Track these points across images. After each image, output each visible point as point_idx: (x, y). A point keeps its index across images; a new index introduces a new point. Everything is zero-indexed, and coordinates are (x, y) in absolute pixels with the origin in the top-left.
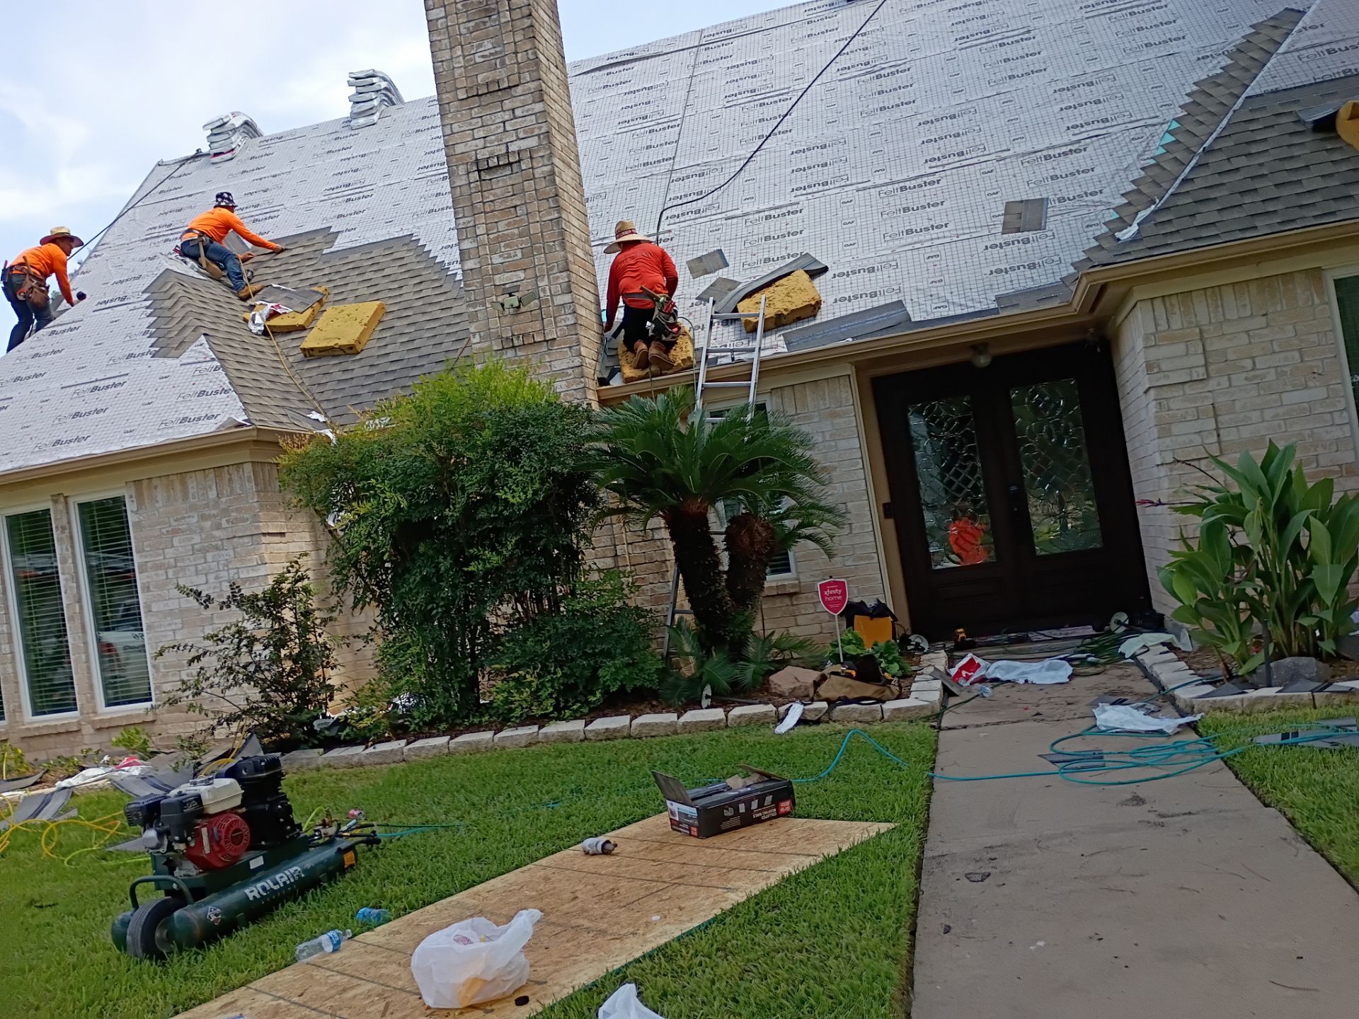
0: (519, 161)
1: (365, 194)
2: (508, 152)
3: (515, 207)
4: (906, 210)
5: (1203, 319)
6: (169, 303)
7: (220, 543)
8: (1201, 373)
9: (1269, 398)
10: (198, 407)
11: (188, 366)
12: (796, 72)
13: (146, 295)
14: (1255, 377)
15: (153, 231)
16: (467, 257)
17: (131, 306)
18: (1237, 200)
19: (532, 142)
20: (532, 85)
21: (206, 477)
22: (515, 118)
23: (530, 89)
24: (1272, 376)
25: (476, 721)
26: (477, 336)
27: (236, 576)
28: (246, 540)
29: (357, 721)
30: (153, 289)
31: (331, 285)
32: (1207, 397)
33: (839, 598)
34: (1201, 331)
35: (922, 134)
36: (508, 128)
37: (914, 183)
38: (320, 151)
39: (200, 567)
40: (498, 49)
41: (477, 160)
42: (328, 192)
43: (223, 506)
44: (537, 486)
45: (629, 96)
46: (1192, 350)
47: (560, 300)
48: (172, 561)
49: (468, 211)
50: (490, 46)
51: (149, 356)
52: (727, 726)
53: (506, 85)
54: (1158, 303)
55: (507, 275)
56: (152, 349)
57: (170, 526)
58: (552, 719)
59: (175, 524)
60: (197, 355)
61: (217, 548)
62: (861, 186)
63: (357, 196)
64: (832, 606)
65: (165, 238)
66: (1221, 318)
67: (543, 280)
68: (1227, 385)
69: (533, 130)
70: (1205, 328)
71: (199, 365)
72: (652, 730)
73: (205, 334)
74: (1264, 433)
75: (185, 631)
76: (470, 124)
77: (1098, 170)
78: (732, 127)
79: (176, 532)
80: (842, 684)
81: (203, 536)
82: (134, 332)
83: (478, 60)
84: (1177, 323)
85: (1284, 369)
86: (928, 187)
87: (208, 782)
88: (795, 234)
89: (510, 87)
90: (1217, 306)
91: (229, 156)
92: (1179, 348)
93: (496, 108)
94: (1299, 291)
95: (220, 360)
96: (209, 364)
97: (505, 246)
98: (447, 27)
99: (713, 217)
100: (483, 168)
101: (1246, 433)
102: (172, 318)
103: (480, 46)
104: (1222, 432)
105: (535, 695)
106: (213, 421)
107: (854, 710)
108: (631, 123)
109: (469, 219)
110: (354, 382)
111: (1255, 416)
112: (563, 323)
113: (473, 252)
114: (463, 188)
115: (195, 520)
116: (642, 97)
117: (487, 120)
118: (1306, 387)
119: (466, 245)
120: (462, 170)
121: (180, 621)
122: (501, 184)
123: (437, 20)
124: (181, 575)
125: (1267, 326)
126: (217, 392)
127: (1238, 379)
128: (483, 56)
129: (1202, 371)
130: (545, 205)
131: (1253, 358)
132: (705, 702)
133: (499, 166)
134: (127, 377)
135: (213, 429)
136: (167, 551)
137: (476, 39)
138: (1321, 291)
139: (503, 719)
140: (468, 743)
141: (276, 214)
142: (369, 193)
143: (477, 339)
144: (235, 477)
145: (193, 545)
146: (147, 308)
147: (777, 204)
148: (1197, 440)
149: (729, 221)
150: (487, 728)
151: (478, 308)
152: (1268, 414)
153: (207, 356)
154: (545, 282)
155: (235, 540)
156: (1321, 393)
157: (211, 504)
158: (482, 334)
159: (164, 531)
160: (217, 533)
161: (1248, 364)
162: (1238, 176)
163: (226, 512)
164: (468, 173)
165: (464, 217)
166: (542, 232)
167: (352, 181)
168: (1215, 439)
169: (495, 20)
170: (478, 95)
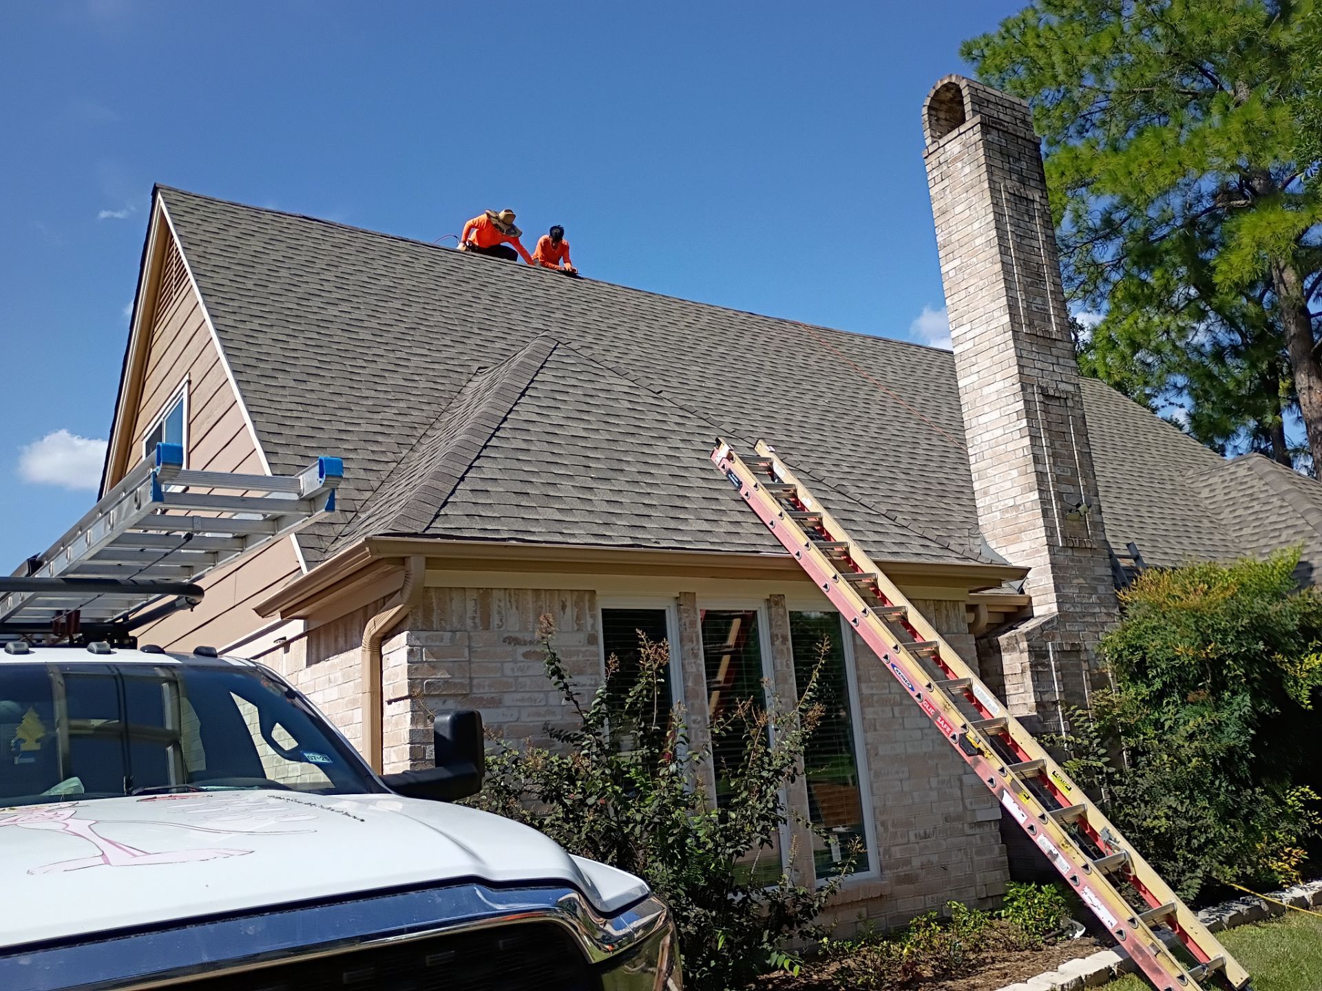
0: (1066, 399)
2: (1057, 388)
3: (1064, 433)
16: (1037, 461)
19: (1071, 388)
22: (1059, 364)
23: (1066, 346)
36: (1055, 370)
40: (1045, 307)
41: (1039, 384)
50: (1041, 302)
53: (1054, 337)
69: (1070, 379)
76: (1032, 355)
83: (1034, 309)
89: (1056, 340)
93: (1047, 351)
97: (1061, 462)
98: (1014, 273)
100: (1045, 394)
103: (1035, 299)
109: (1037, 430)
113: (1041, 459)
114: (1031, 404)
117: (1042, 357)
119: (1037, 451)
120: (1030, 388)
121: (906, 769)
122: (1054, 411)
130: (1081, 439)
133: (1054, 396)
137: (1032, 292)
143: (1049, 533)
151: (1049, 507)
158: (1051, 529)
165: (1033, 427)
169: (1043, 285)
170: (1036, 335)
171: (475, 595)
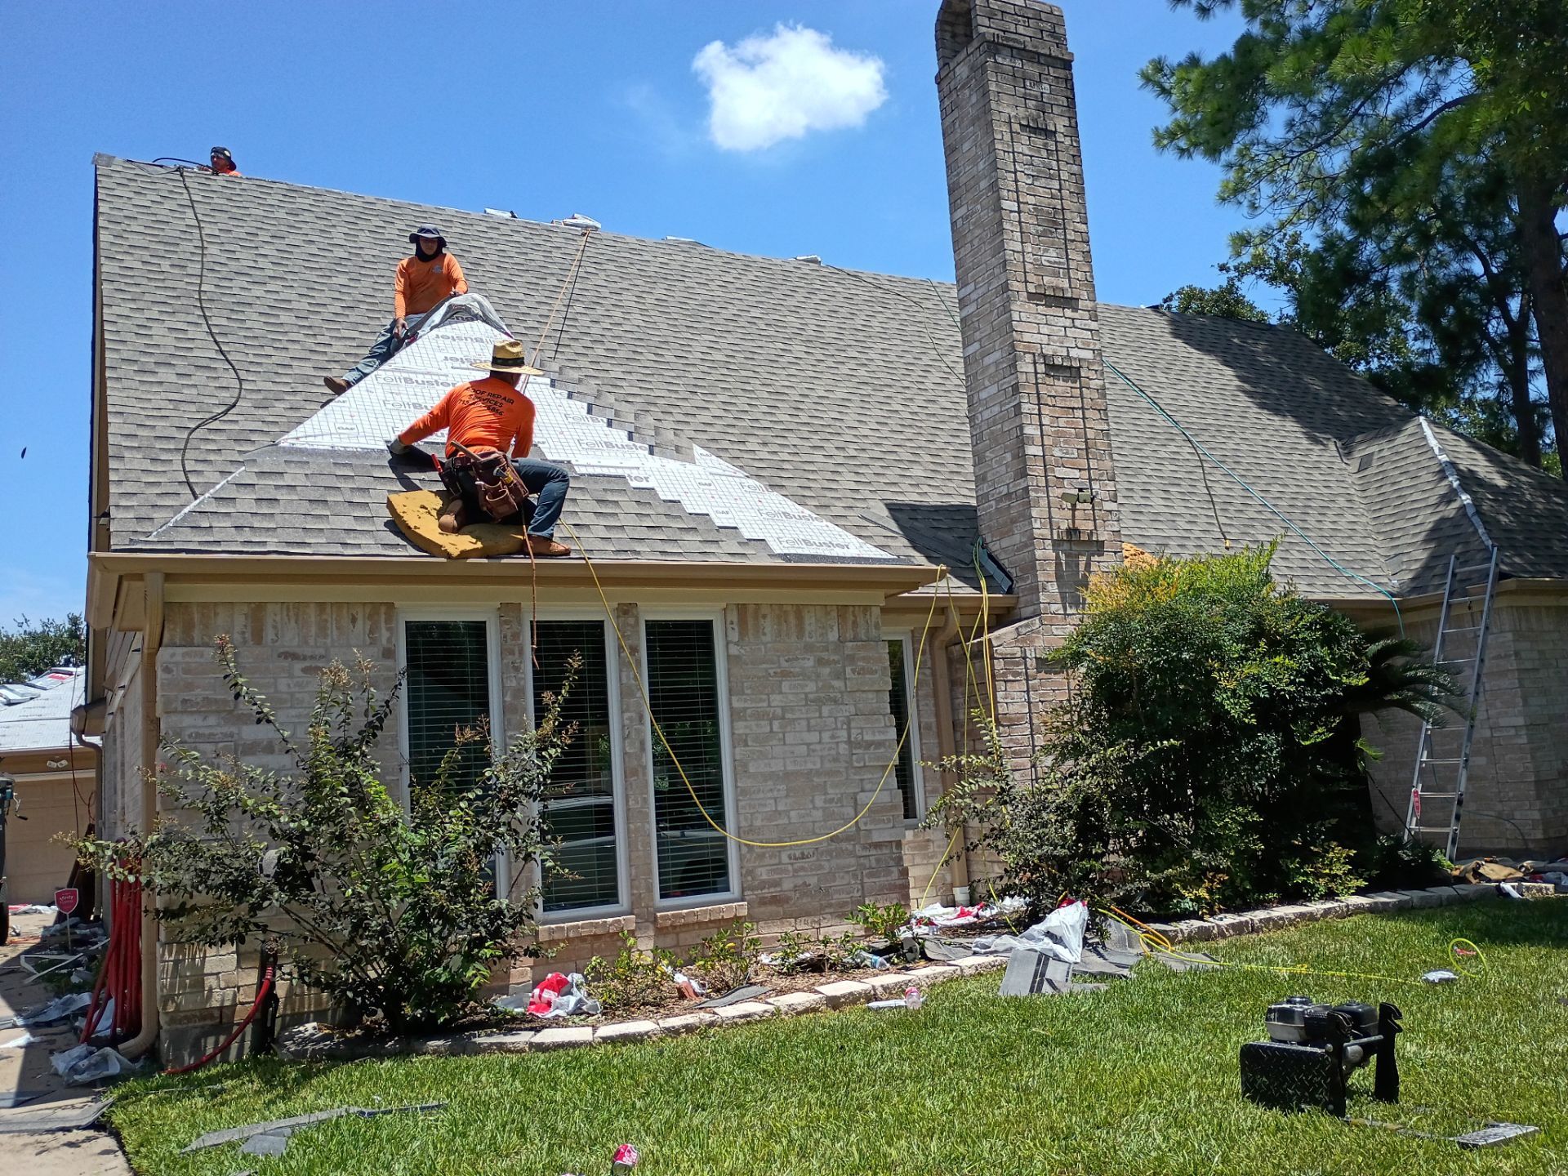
0: (1078, 368)
2: (1069, 357)
3: (1073, 408)
7: (839, 695)
19: (1089, 355)
20: (1089, 304)
21: (827, 613)
22: (1074, 327)
23: (1087, 306)
27: (860, 737)
36: (1068, 334)
39: (813, 722)
40: (1061, 260)
41: (1043, 354)
43: (848, 652)
47: (1108, 506)
48: (779, 711)
50: (1055, 255)
53: (1069, 295)
55: (1065, 469)
57: (780, 666)
59: (785, 664)
61: (835, 701)
67: (1096, 484)
69: (1089, 344)
79: (785, 674)
81: (820, 684)
83: (1045, 263)
89: (1072, 298)
93: (1059, 312)
97: (1065, 442)
98: (1020, 221)
100: (1049, 364)
103: (1046, 251)
112: (1110, 529)
115: (811, 663)
117: (1051, 319)
119: (1030, 430)
120: (1028, 358)
122: (1063, 384)
124: (789, 729)
128: (1049, 262)
133: (1062, 366)
136: (772, 697)
137: (1044, 244)
144: (860, 620)
145: (806, 694)
154: (1098, 486)
155: (858, 694)
157: (831, 647)
160: (838, 684)
163: (851, 659)
166: (1095, 439)
169: (1061, 234)
170: (1044, 295)
171: (245, 609)
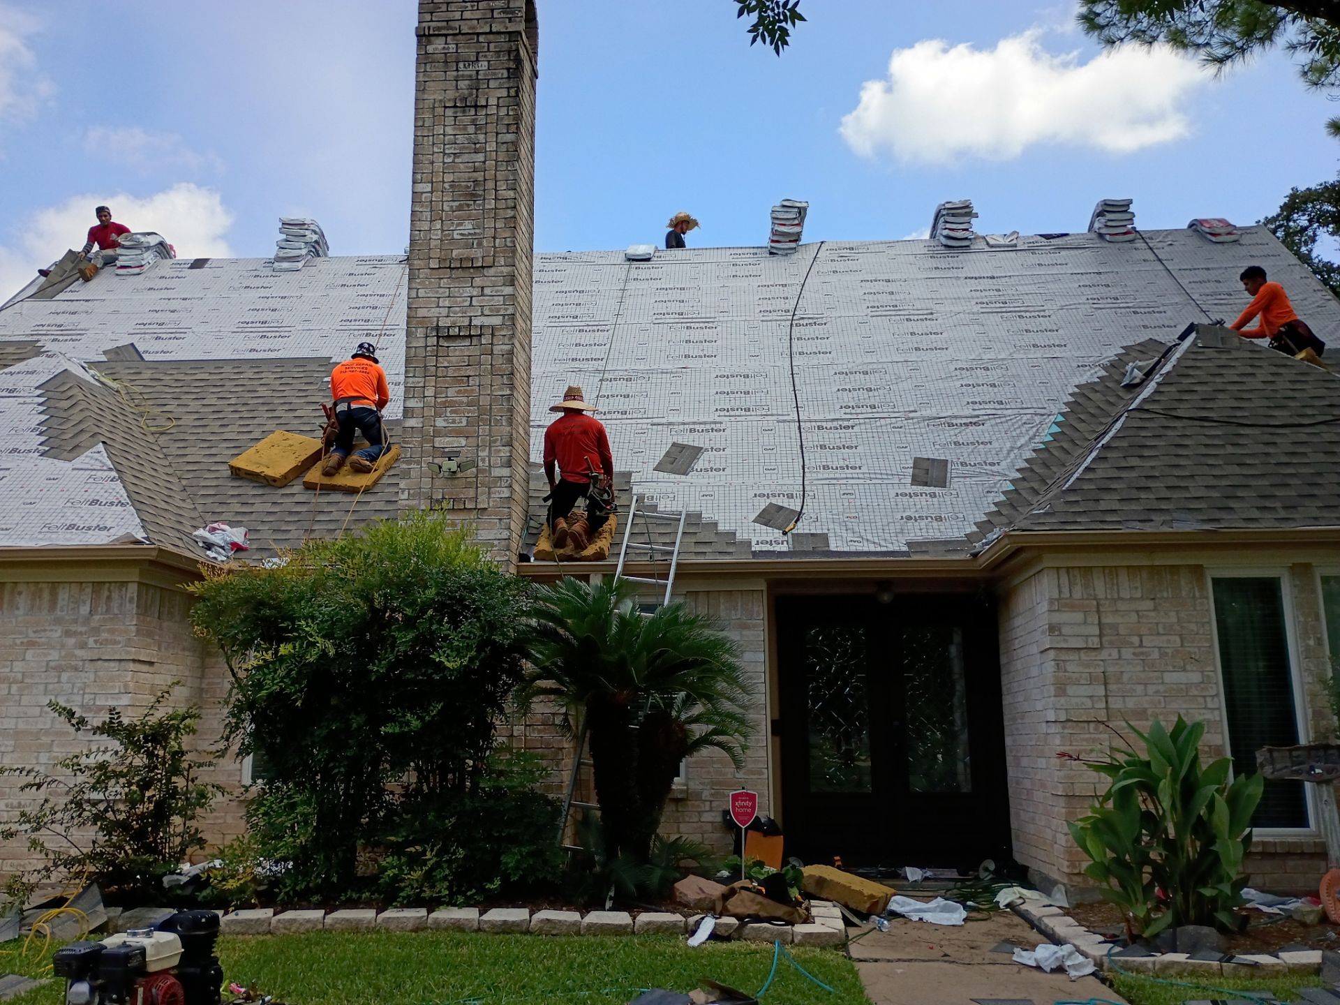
0: (480, 336)
1: (282, 334)
2: (470, 325)
3: (468, 377)
4: (823, 447)
5: (1101, 594)
6: (66, 404)
7: (81, 663)
8: (1094, 642)
9: (1151, 675)
10: (89, 516)
11: (82, 472)
12: (721, 305)
13: (39, 392)
14: (1142, 653)
15: (41, 328)
16: (410, 415)
17: (21, 400)
18: (1134, 494)
19: (497, 321)
20: (506, 270)
21: (82, 590)
22: (483, 295)
23: (502, 272)
24: (1156, 655)
25: (355, 896)
26: (406, 492)
27: (92, 702)
28: (112, 664)
29: (220, 882)
30: (48, 386)
31: (237, 416)
32: (1099, 665)
33: (749, 810)
34: (1098, 605)
35: (838, 383)
36: (474, 303)
37: (829, 425)
38: (237, 285)
39: (50, 687)
40: (477, 231)
41: (438, 326)
42: (242, 325)
43: (93, 624)
44: (473, 653)
45: (561, 295)
46: (1089, 620)
47: (497, 472)
48: (20, 676)
49: (419, 372)
50: (471, 227)
51: (37, 454)
52: (633, 933)
53: (480, 264)
54: (1063, 572)
55: (447, 439)
56: (40, 448)
57: (27, 637)
58: (442, 903)
59: (31, 635)
60: (93, 462)
61: (76, 669)
62: (781, 418)
63: (273, 334)
64: (741, 818)
65: (53, 337)
66: (1116, 596)
67: (484, 450)
68: (1117, 657)
69: (498, 310)
70: (1102, 602)
71: (94, 472)
72: (554, 928)
73: (104, 442)
74: (1146, 706)
75: (16, 755)
76: (437, 292)
77: (995, 445)
78: (659, 343)
79: (31, 644)
80: (752, 900)
81: (63, 653)
82: (21, 427)
83: (456, 236)
84: (1078, 593)
85: (1167, 650)
86: (844, 430)
87: (148, 935)
88: (718, 450)
89: (483, 267)
90: (1113, 584)
91: (137, 270)
92: (1079, 617)
93: (466, 283)
94: (1183, 583)
95: (118, 471)
96: (107, 473)
97: (451, 412)
98: (431, 201)
99: (639, 421)
100: (444, 335)
101: (1131, 703)
102: (67, 419)
103: (461, 224)
104: (1110, 699)
105: (429, 877)
106: (105, 533)
107: (766, 929)
108: (561, 320)
109: (420, 379)
110: (253, 517)
111: (1140, 688)
112: (497, 495)
113: (417, 412)
114: (418, 350)
115: (58, 634)
116: (572, 298)
117: (455, 291)
118: (1184, 670)
119: (411, 403)
120: (420, 332)
121: (13, 743)
122: (457, 353)
123: (422, 193)
124: (26, 692)
125: (1154, 610)
126: (112, 504)
127: (1127, 653)
128: (462, 234)
129: (1096, 640)
130: (498, 380)
131: (1140, 636)
132: (608, 904)
133: (459, 336)
134: (7, 472)
135: (105, 542)
136: (15, 663)
137: (458, 218)
138: (1202, 588)
139: (387, 897)
140: (347, 920)
141: (182, 335)
142: (287, 334)
143: (405, 496)
144: (115, 595)
145: (48, 662)
146: (40, 404)
147: (702, 420)
148: (1089, 703)
149: (654, 427)
150: (368, 905)
151: (412, 466)
152: (1151, 689)
153: (104, 464)
154: (486, 453)
155: (100, 662)
156: (1195, 677)
157: (80, 620)
158: (412, 492)
159: (18, 642)
160: (80, 653)
161: (1136, 640)
162: (1134, 474)
163: (96, 631)
164: (427, 337)
165: (414, 376)
166: (490, 405)
167: (269, 319)
168: (1104, 705)
169: (479, 205)
170: (450, 268)
